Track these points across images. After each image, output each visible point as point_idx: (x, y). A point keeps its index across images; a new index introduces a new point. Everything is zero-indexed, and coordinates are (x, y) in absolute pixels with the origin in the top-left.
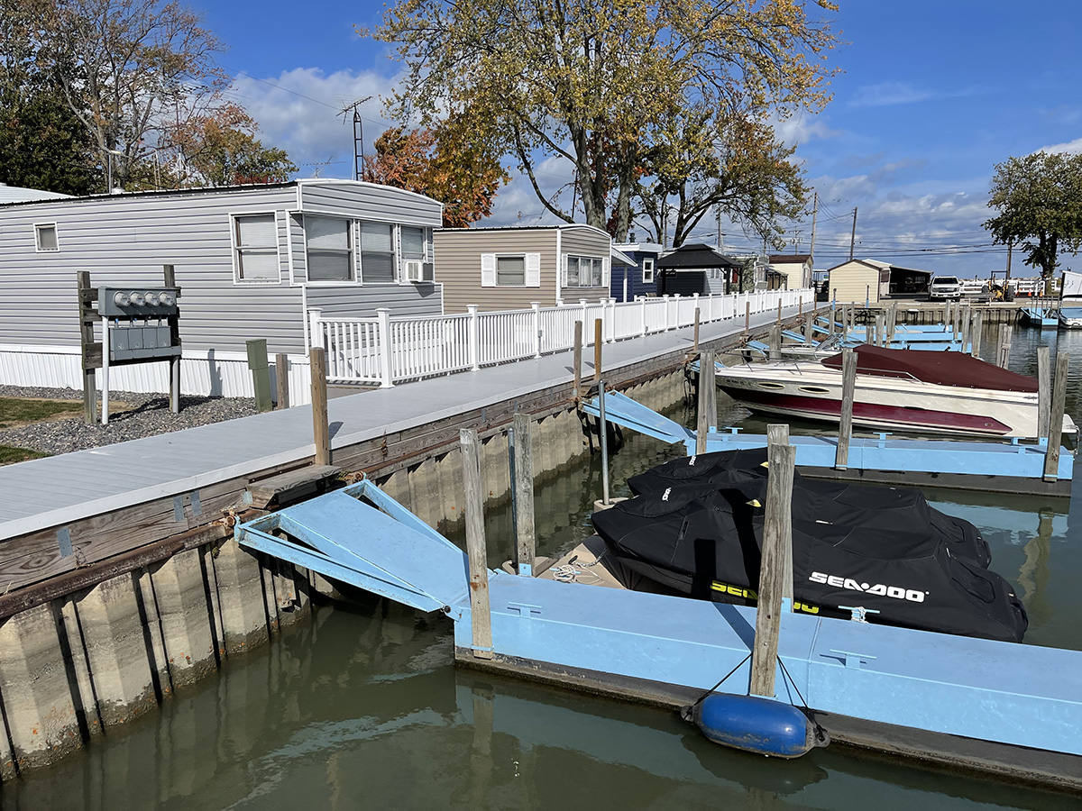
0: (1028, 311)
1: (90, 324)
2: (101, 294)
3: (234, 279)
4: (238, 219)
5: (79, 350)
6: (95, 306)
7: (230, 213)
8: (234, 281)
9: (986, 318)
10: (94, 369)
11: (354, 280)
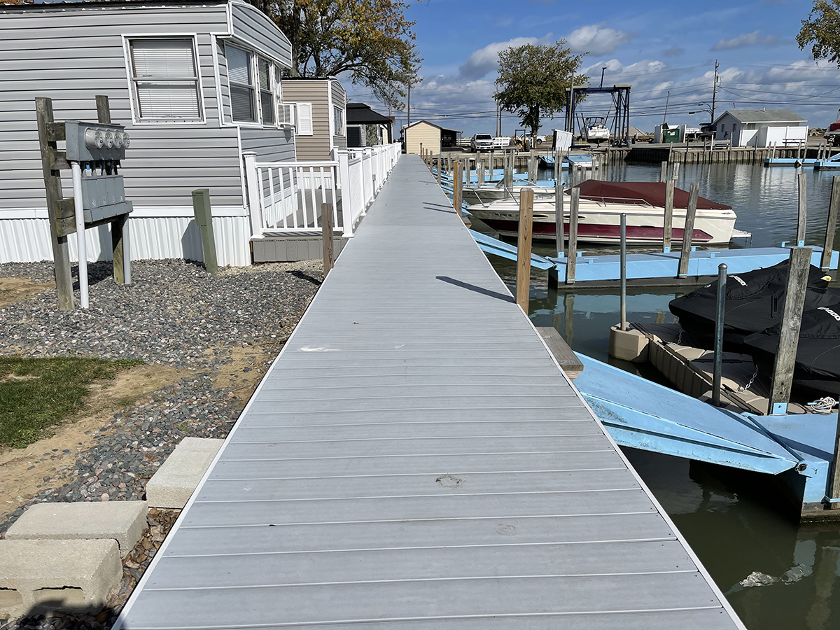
0: (543, 158)
1: (55, 173)
2: (71, 130)
3: (133, 117)
4: (134, 42)
5: (45, 213)
6: (61, 145)
7: (123, 35)
8: (134, 121)
9: (518, 164)
10: (66, 236)
11: (257, 121)
